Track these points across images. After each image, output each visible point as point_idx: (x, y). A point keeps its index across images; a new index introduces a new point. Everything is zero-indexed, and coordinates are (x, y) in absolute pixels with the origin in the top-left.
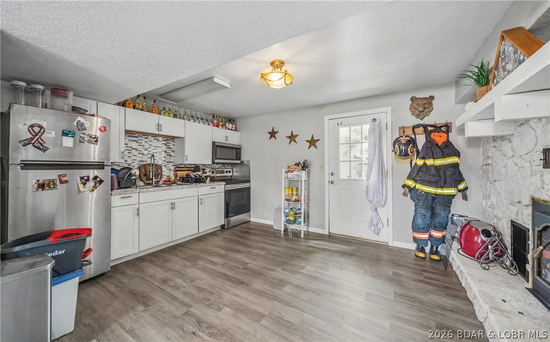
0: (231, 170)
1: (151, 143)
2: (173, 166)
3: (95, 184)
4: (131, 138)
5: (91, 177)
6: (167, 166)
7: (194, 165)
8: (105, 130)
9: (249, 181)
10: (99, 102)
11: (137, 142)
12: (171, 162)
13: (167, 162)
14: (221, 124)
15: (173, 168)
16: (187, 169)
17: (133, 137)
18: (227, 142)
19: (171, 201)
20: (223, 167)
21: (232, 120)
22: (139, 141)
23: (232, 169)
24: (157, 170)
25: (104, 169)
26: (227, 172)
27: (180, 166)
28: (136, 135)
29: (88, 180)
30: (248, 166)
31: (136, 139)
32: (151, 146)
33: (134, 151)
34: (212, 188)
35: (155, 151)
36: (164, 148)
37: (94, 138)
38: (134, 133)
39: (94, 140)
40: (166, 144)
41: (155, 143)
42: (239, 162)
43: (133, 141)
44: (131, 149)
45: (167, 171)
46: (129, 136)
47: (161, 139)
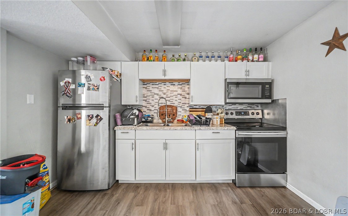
0: (260, 112)
1: (168, 88)
2: (187, 107)
3: (97, 121)
4: (154, 86)
5: (95, 116)
6: (183, 107)
7: (206, 105)
8: (104, 79)
9: (284, 129)
10: (122, 62)
11: (158, 88)
12: (186, 104)
13: (183, 104)
14: (239, 57)
15: (188, 109)
16: (201, 110)
17: (155, 85)
18: (248, 77)
19: (164, 141)
20: (249, 108)
21: (259, 49)
22: (159, 88)
23: (262, 111)
24: (173, 111)
25: (103, 109)
26: (253, 114)
27: (195, 107)
28: (157, 83)
29: (92, 117)
30: (284, 107)
31: (157, 86)
32: (168, 91)
33: (155, 95)
34: (213, 133)
35: (172, 95)
36: (180, 91)
37: (96, 86)
38: (156, 82)
39: (96, 88)
40: (181, 88)
41: (172, 88)
42: (269, 101)
43: (155, 88)
44: (153, 94)
45: (183, 112)
46: (153, 85)
47: (176, 83)
